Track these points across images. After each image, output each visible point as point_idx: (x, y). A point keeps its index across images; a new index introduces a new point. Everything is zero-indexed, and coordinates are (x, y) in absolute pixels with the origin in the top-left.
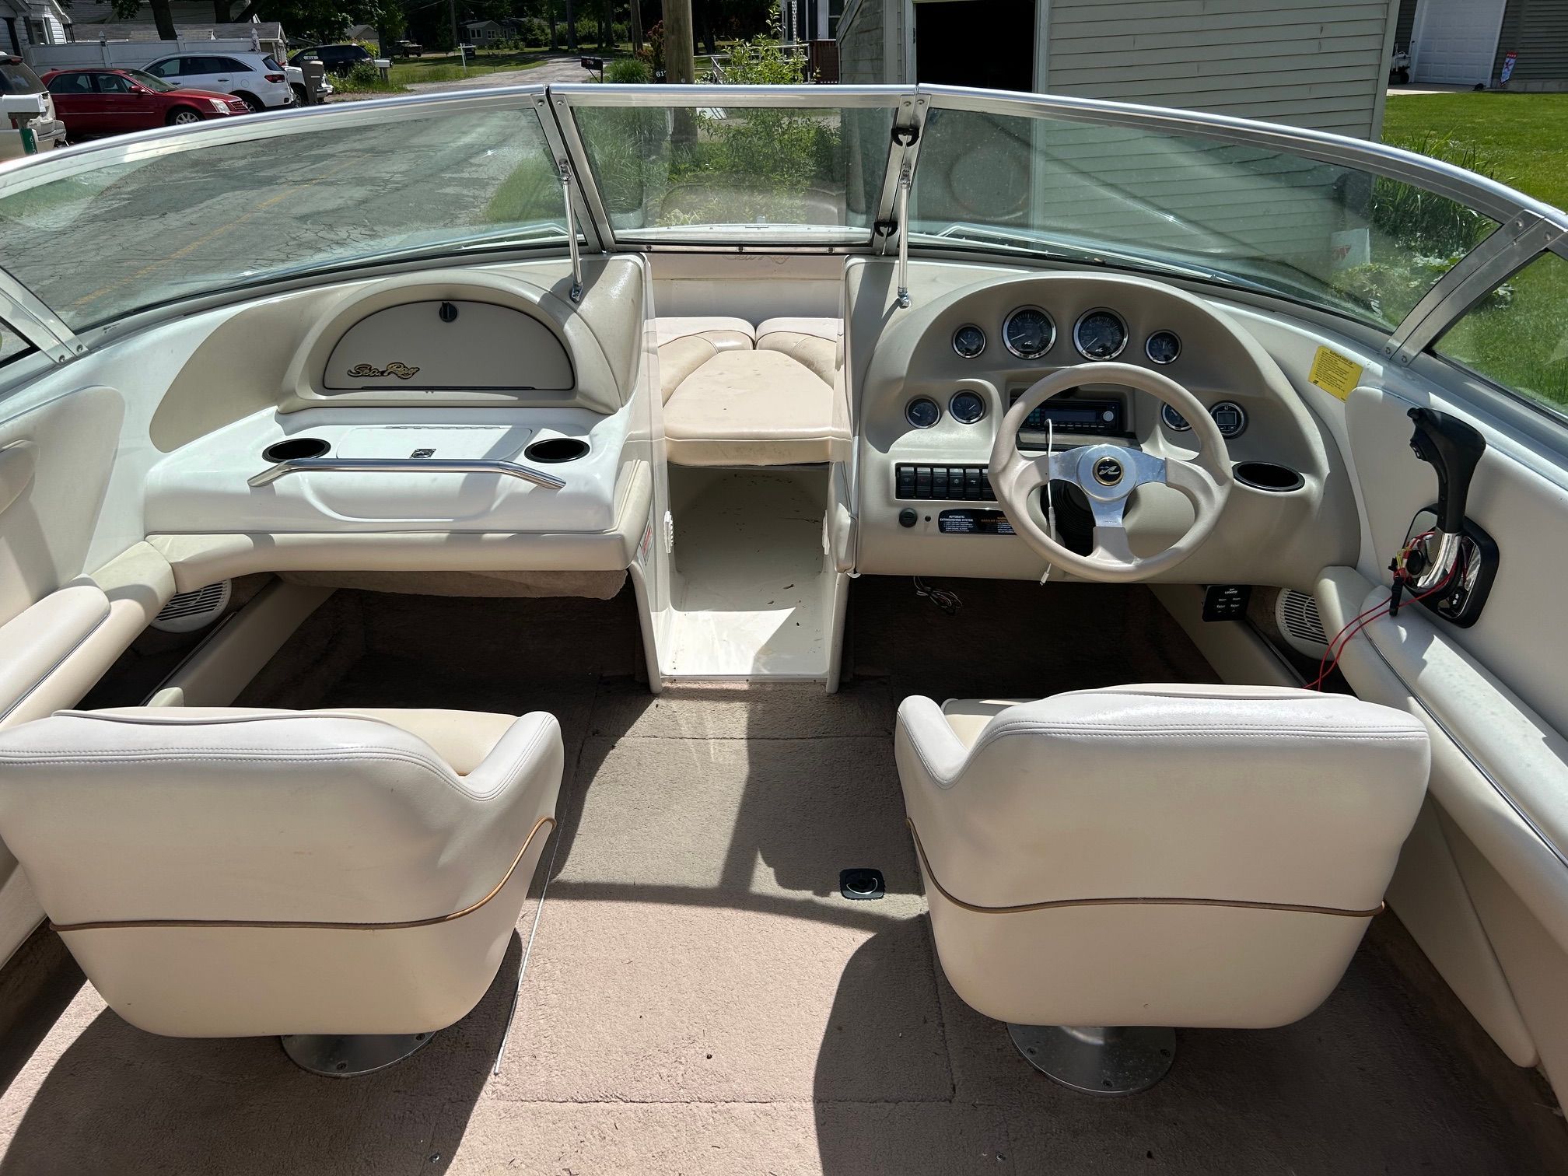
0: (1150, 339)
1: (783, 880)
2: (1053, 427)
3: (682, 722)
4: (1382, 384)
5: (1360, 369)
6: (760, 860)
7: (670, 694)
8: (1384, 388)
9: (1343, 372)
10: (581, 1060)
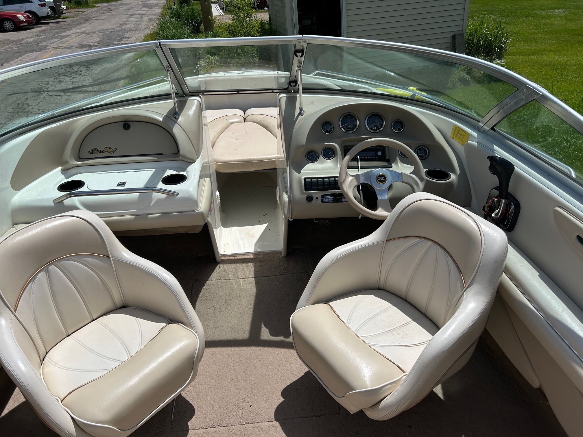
0: (393, 123)
1: (272, 333)
2: (360, 158)
3: (230, 273)
4: (477, 140)
5: (469, 135)
6: (263, 326)
7: (224, 262)
8: (477, 142)
9: (463, 135)
10: (203, 412)
